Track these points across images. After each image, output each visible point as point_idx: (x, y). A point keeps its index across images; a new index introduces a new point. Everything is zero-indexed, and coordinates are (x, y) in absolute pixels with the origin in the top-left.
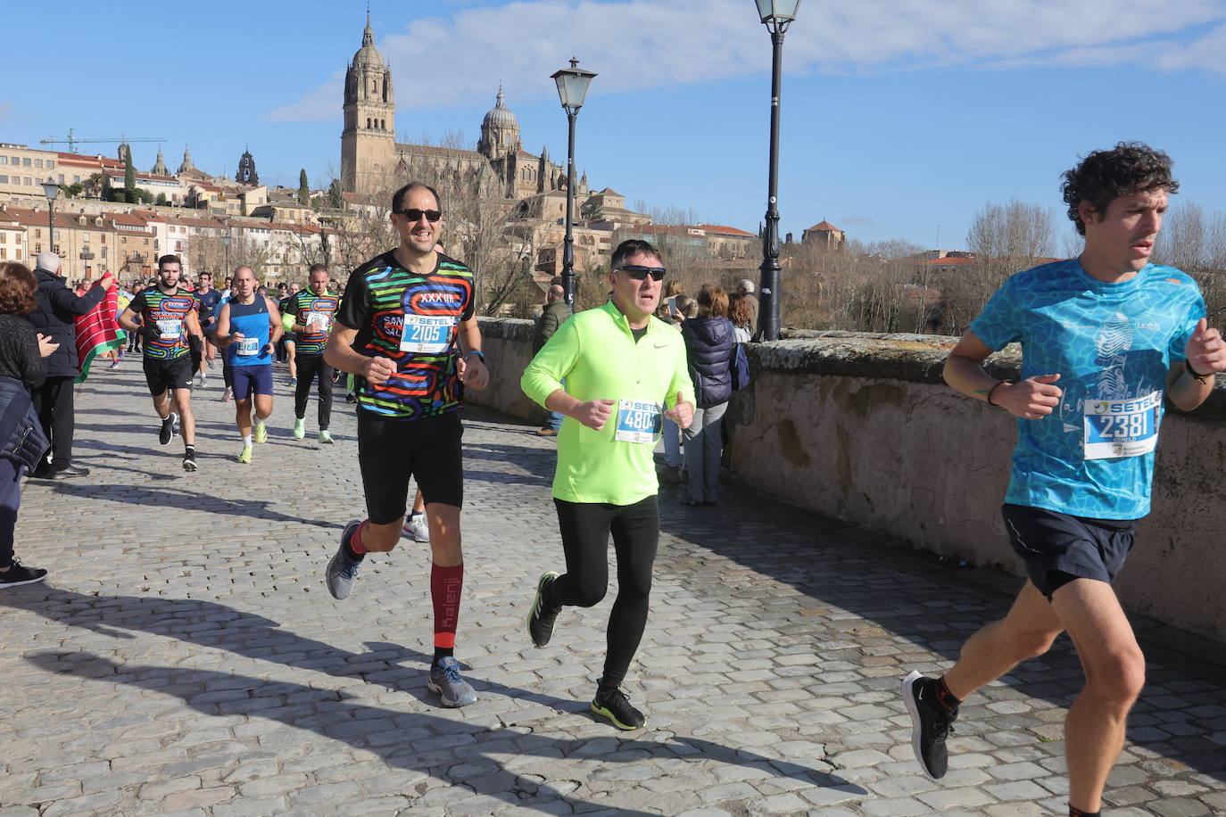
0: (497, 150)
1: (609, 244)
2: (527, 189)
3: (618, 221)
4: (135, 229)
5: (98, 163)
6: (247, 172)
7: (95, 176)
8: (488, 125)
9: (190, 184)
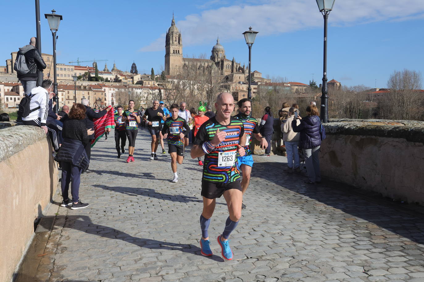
0: (217, 59)
1: (257, 90)
2: (228, 72)
3: (260, 82)
4: (98, 90)
5: (87, 69)
6: (134, 69)
7: (86, 73)
8: (214, 50)
9: (116, 74)
